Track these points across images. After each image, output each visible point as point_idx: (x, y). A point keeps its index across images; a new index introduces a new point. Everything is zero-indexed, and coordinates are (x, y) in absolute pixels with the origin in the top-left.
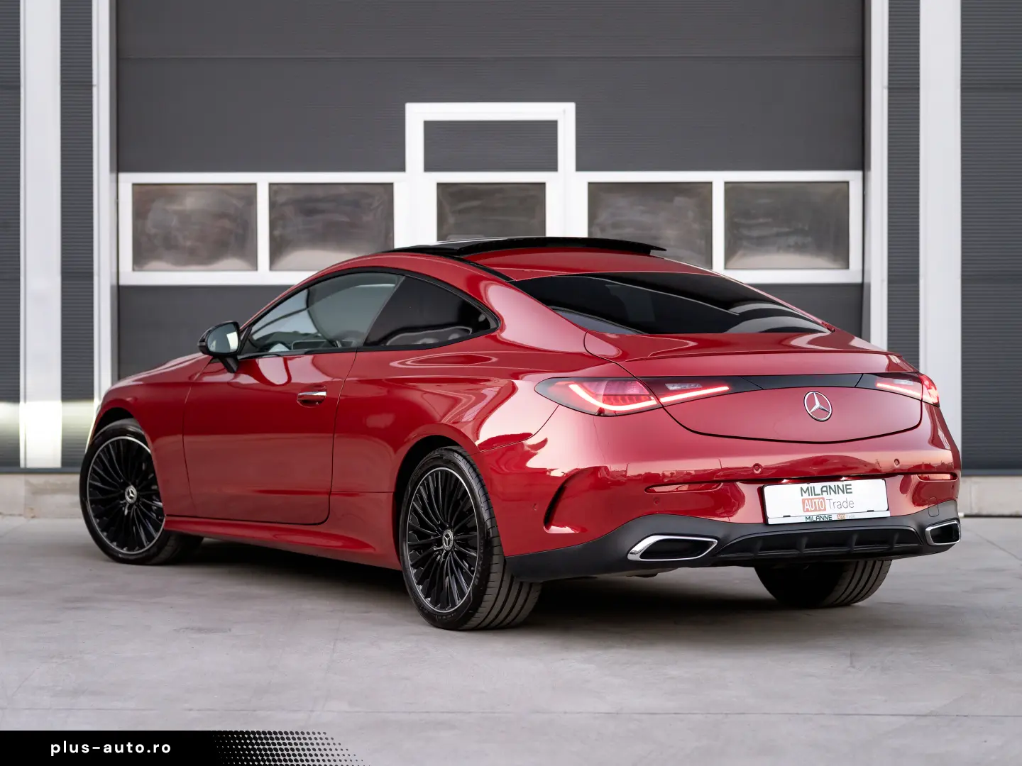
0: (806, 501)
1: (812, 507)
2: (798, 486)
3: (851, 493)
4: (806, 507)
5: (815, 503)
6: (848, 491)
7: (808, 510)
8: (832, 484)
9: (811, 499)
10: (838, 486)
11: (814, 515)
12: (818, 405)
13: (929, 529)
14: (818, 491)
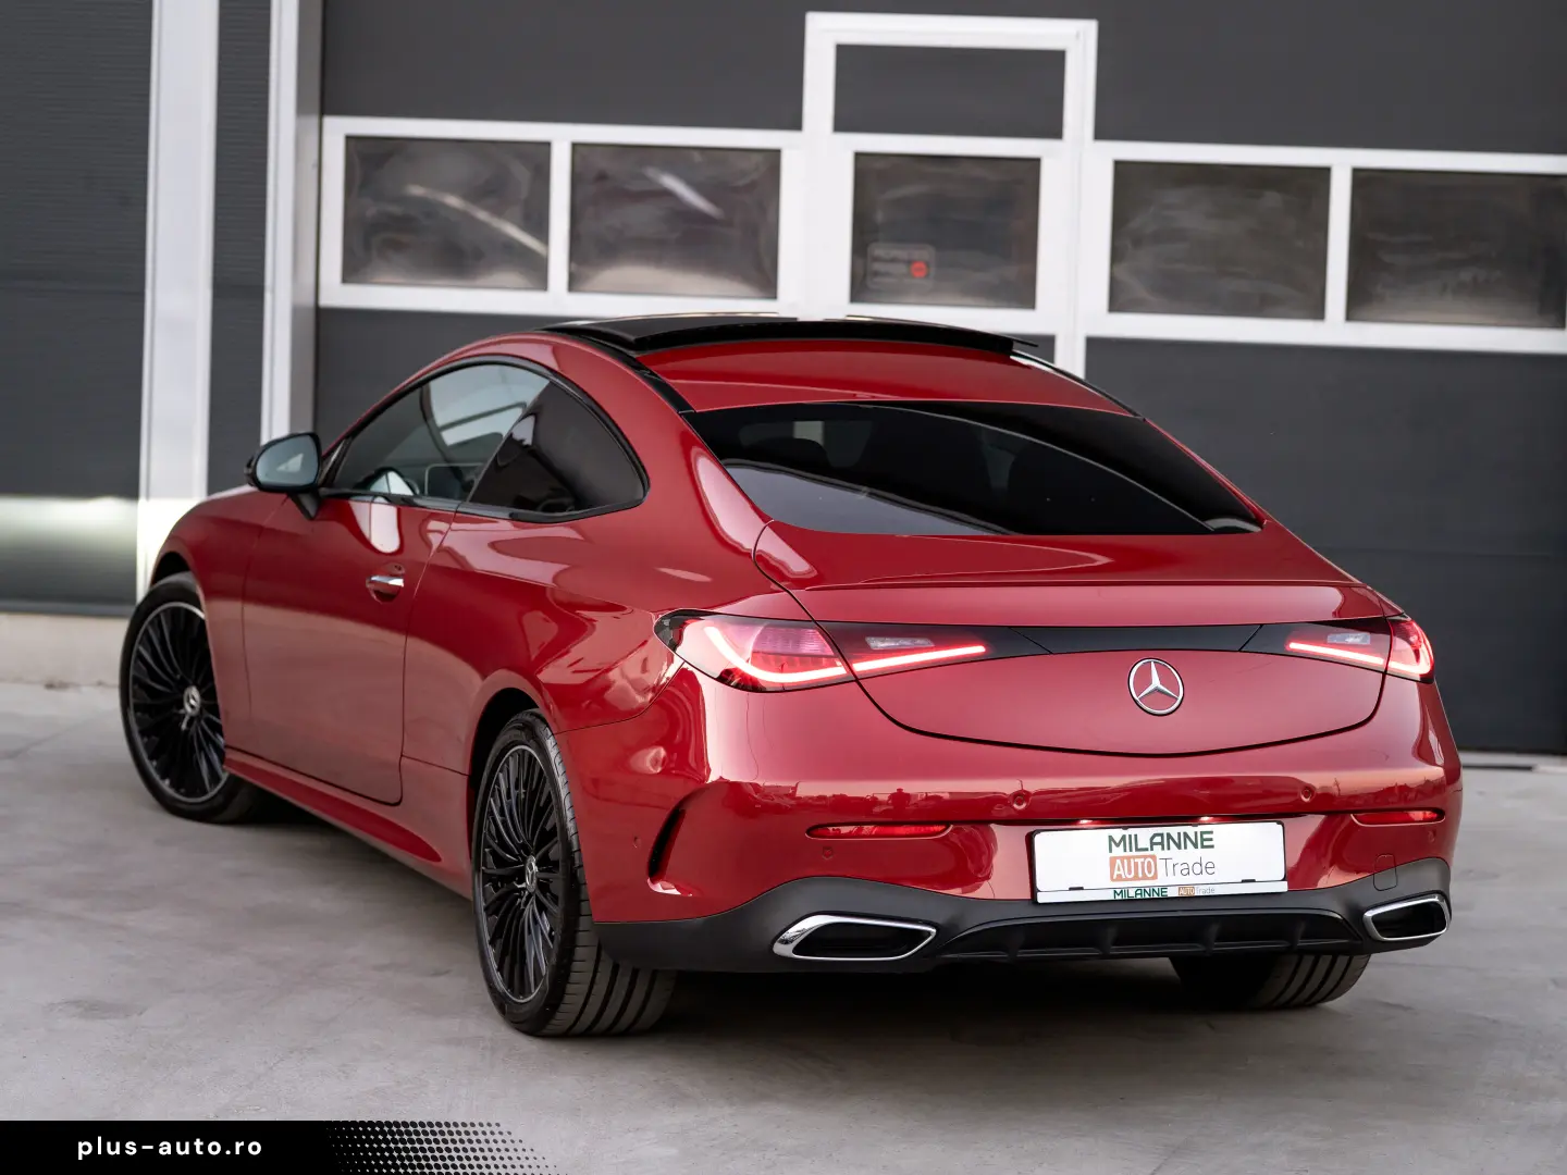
0: (1118, 861)
1: (1130, 873)
2: (1102, 835)
3: (1212, 847)
4: (1116, 872)
5: (1136, 864)
6: (1206, 843)
7: (1119, 878)
8: (1174, 831)
9: (1129, 858)
10: (1186, 835)
11: (1132, 888)
12: (1156, 682)
13: (1369, 914)
14: (1144, 842)
